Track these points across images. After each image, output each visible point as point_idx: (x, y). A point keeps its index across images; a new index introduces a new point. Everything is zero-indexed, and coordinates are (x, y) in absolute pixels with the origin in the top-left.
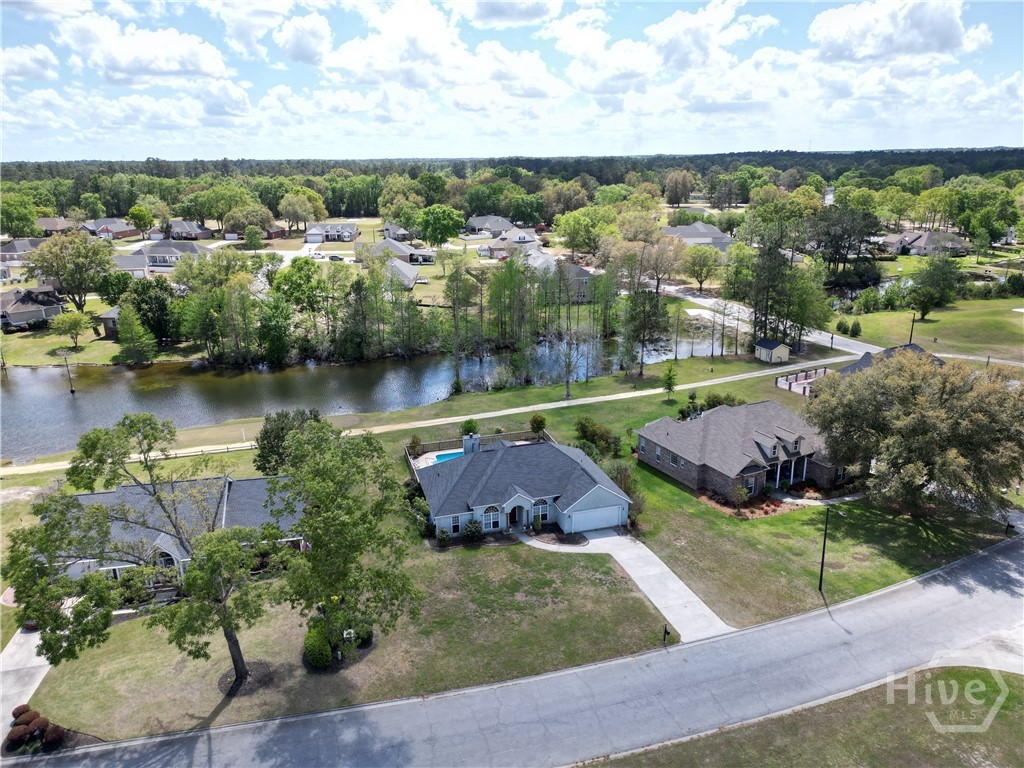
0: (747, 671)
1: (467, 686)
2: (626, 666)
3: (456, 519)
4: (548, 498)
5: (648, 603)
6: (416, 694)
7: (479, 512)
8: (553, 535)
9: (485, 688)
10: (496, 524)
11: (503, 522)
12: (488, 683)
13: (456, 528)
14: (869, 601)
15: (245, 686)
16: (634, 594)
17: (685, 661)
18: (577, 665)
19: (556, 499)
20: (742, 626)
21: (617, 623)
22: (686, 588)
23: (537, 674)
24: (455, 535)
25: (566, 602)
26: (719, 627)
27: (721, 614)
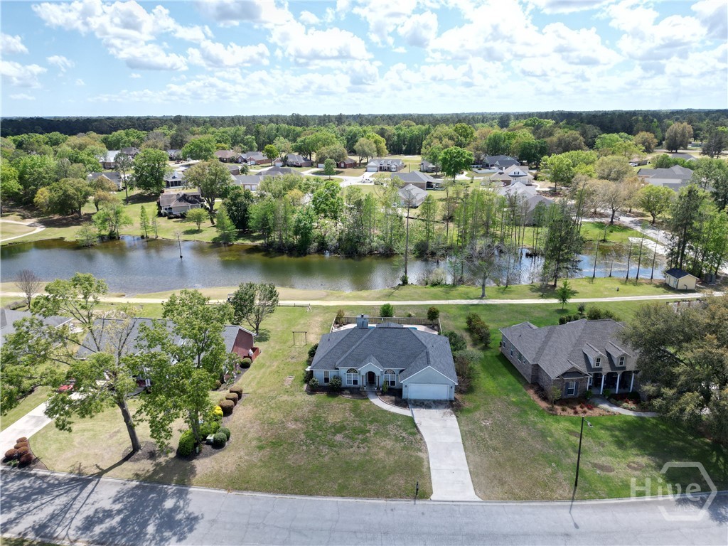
0: (466, 535)
1: (260, 491)
2: (376, 506)
3: (326, 373)
4: (396, 370)
5: (426, 463)
6: (226, 488)
7: (343, 371)
8: (393, 398)
9: (270, 496)
10: (355, 382)
11: (362, 381)
12: (275, 492)
13: (327, 380)
14: (616, 505)
15: (135, 456)
16: (420, 454)
17: (423, 514)
18: (342, 496)
19: (401, 371)
20: (487, 498)
21: (392, 472)
22: (465, 458)
23: (311, 495)
24: (326, 384)
25: (367, 449)
26: (470, 494)
27: (476, 486)
